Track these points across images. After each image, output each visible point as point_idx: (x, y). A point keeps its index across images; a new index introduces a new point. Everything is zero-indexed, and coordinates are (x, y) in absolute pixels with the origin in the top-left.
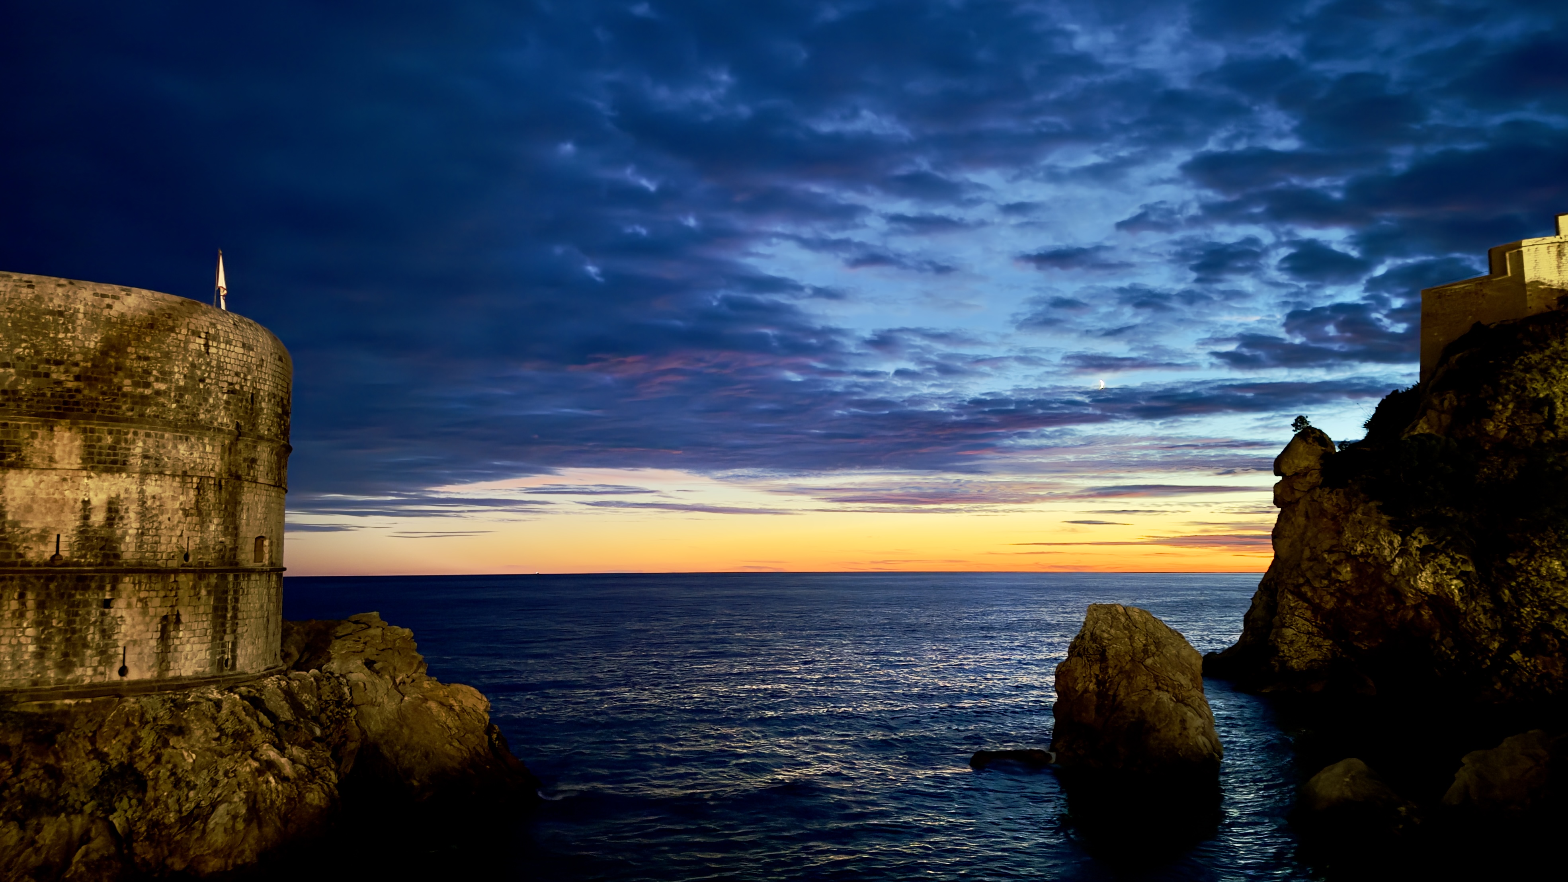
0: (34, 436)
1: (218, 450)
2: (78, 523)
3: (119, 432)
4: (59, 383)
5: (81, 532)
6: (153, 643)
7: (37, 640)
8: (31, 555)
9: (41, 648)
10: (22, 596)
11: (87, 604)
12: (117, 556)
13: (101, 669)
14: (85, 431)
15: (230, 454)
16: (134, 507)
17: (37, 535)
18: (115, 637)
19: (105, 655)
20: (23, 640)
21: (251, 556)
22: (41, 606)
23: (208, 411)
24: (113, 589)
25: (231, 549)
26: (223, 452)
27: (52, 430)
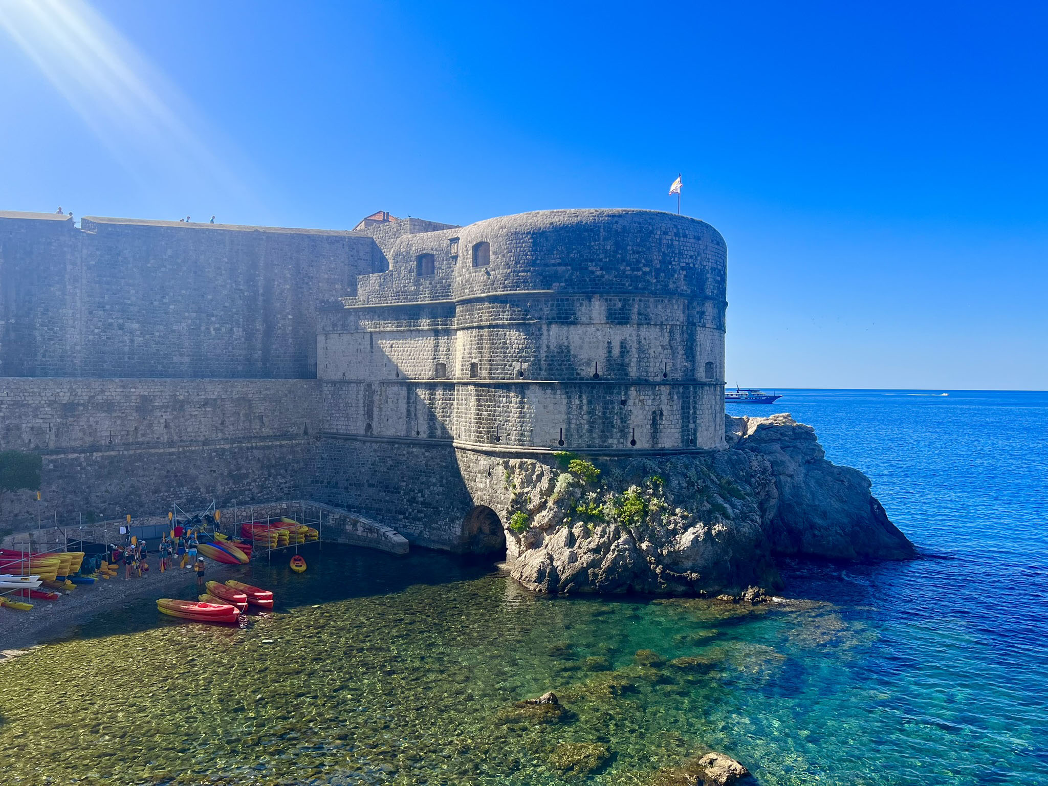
0: (581, 305)
1: (681, 307)
2: (606, 355)
3: (624, 300)
4: (593, 272)
5: (608, 360)
6: (649, 427)
7: (589, 422)
8: (583, 374)
9: (591, 426)
10: (580, 397)
11: (612, 402)
12: (627, 375)
13: (622, 440)
14: (606, 300)
15: (688, 309)
16: (635, 345)
17: (586, 362)
18: (628, 422)
19: (623, 432)
20: (582, 422)
21: (703, 374)
22: (590, 402)
23: (674, 282)
24: (626, 394)
25: (691, 370)
26: (684, 309)
27: (590, 301)
